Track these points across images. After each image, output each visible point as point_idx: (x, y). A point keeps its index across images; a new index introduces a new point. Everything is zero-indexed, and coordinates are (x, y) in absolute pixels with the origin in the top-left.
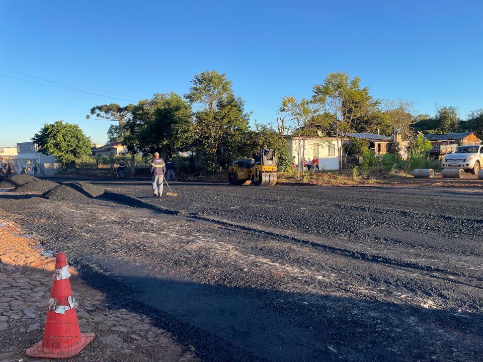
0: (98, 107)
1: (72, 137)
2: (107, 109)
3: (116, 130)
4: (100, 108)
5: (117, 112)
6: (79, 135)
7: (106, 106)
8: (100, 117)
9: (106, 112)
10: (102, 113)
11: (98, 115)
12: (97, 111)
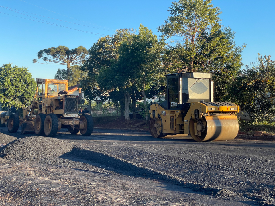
0: (45, 49)
2: (55, 52)
4: (48, 51)
5: (66, 55)
7: (54, 48)
8: (47, 61)
9: (54, 55)
10: (50, 57)
11: (45, 59)
12: (44, 55)
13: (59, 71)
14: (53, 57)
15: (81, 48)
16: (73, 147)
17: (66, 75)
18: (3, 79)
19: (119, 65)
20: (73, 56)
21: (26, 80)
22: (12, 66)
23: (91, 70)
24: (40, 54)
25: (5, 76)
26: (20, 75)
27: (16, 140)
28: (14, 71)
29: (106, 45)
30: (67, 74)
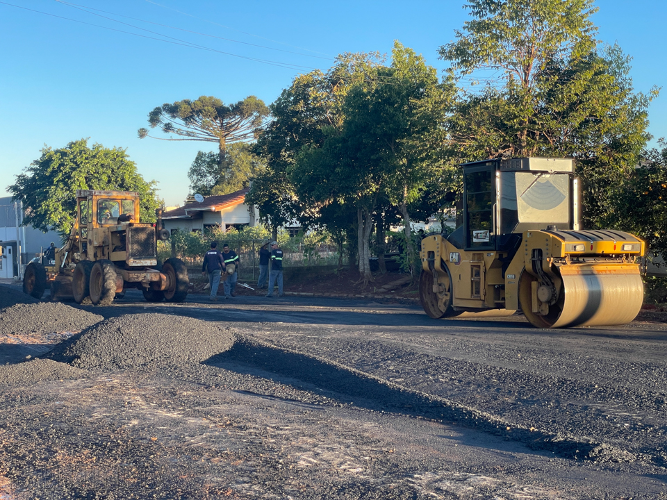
0: (166, 105)
1: (109, 181)
2: (190, 112)
3: (210, 165)
4: (173, 110)
5: (216, 118)
6: (126, 177)
7: (188, 102)
8: (171, 133)
9: (188, 119)
10: (178, 123)
11: (168, 128)
12: (166, 118)
13: (200, 156)
14: (187, 124)
15: (252, 101)
16: (234, 339)
17: (216, 167)
18: (69, 177)
19: (344, 141)
20: (233, 121)
21: (123, 180)
22: (89, 146)
23: (277, 155)
24: (154, 117)
25: (73, 169)
26: (108, 166)
27: (102, 323)
28: (94, 156)
29: (312, 92)
30: (219, 163)
